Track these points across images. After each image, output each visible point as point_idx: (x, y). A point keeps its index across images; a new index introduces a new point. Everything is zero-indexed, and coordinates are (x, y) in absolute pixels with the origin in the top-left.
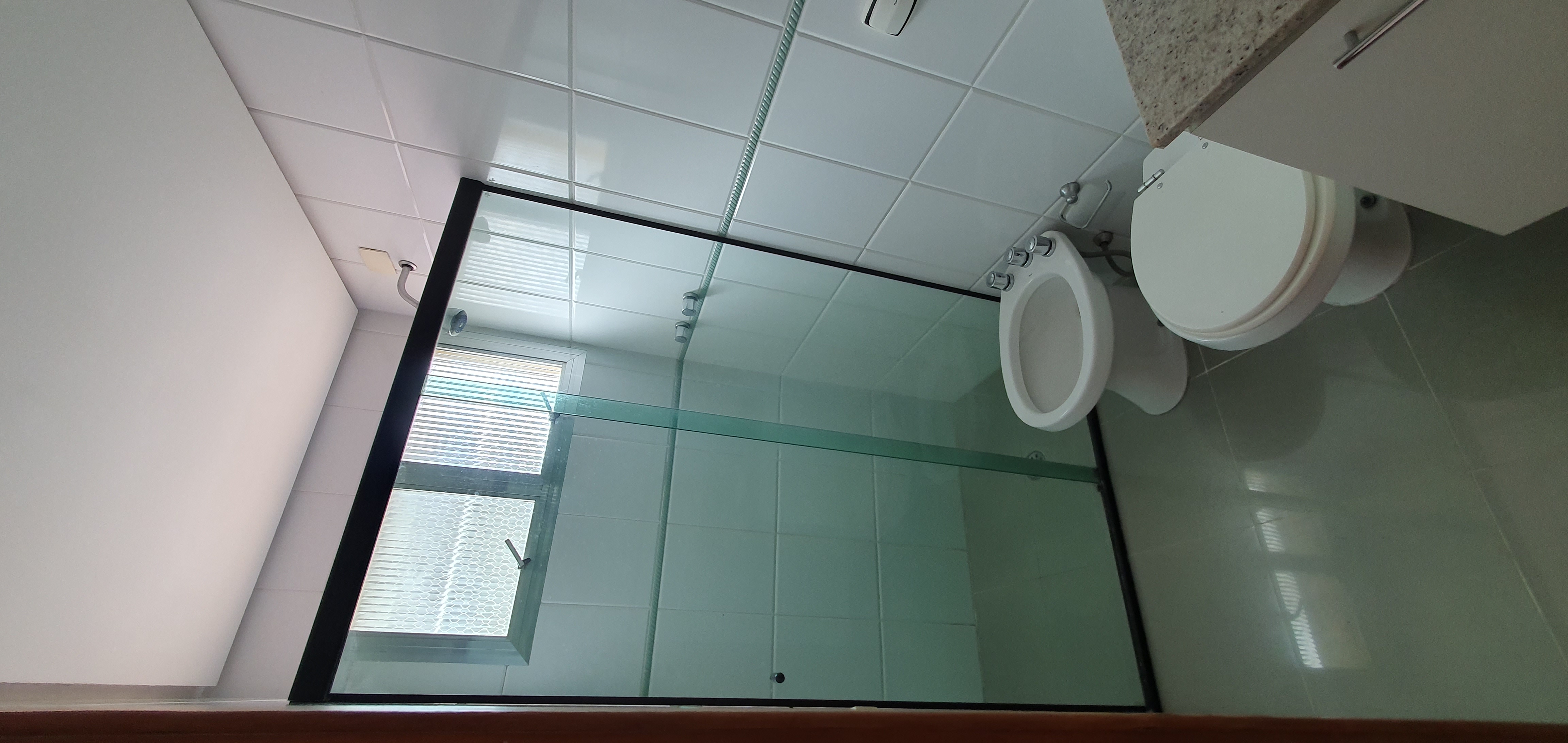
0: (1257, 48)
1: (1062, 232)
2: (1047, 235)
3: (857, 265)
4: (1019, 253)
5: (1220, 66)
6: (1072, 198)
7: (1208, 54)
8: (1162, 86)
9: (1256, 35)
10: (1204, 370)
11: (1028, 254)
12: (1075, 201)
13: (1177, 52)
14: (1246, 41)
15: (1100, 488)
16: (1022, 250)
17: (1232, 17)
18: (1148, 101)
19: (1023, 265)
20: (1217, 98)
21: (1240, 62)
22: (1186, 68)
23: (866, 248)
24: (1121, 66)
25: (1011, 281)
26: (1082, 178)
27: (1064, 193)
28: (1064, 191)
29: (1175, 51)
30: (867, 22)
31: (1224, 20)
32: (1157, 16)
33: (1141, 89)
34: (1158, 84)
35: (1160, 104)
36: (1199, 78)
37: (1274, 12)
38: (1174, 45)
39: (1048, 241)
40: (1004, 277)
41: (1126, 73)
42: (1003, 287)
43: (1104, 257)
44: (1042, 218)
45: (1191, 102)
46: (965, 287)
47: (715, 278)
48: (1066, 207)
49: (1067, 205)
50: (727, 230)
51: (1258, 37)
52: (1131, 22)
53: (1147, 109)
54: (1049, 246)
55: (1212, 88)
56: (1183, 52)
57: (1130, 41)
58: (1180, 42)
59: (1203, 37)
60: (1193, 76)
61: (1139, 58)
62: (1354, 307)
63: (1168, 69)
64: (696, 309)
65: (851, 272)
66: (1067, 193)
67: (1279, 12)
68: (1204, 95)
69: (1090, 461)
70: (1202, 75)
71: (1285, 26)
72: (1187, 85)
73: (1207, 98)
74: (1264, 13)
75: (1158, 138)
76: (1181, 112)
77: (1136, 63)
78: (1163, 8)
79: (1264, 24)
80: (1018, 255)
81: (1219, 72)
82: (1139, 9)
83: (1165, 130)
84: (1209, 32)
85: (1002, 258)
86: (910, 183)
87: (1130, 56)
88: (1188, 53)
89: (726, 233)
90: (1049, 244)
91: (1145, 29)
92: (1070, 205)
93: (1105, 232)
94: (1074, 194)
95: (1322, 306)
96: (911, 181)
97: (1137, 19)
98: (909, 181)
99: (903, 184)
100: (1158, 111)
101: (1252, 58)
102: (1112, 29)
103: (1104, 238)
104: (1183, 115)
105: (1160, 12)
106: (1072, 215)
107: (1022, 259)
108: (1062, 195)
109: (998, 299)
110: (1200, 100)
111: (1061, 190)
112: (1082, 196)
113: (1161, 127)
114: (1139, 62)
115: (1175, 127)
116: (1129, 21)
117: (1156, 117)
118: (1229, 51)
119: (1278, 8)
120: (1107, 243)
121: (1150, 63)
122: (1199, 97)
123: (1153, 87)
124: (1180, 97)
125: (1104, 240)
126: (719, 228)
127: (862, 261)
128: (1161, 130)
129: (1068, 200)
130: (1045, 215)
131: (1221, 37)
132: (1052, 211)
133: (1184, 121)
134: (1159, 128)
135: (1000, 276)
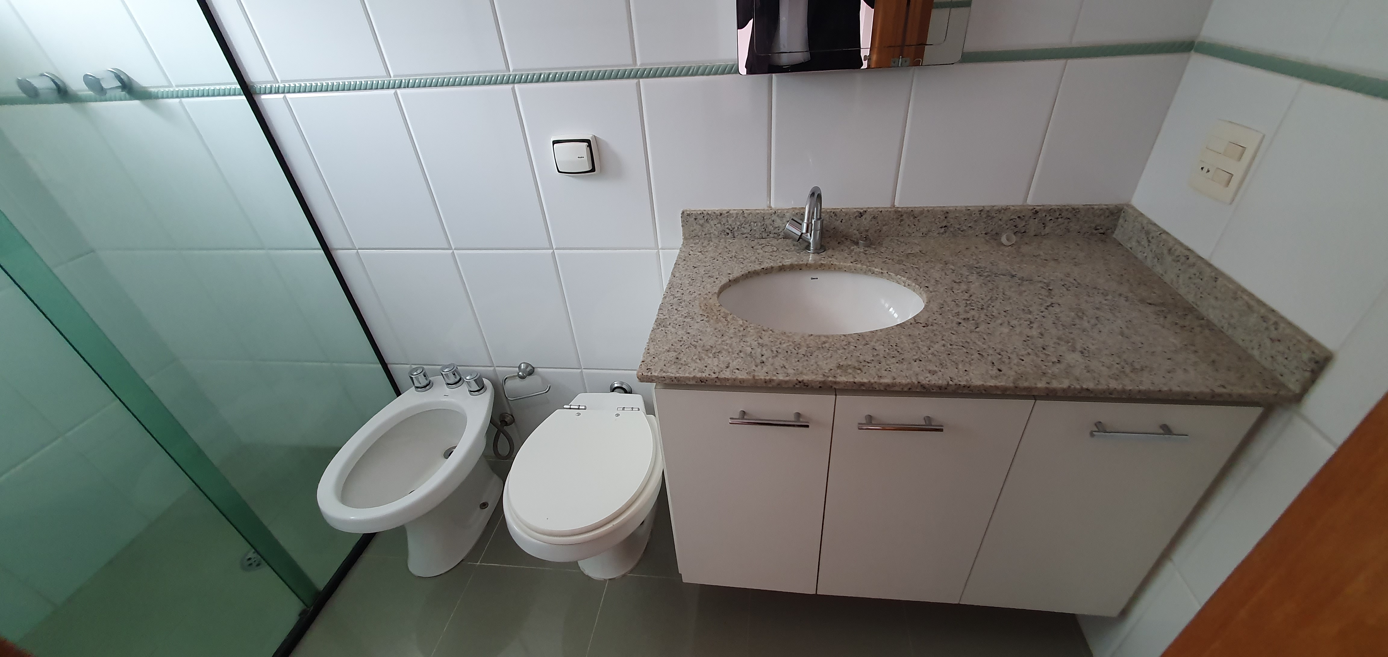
0: (719, 377)
1: (494, 389)
2: (486, 381)
3: (333, 253)
4: (456, 374)
5: (697, 369)
6: (523, 375)
7: (696, 358)
8: (665, 352)
9: (721, 371)
10: (477, 562)
11: (460, 379)
12: (522, 378)
13: (683, 344)
14: (716, 370)
15: (302, 614)
16: (459, 375)
17: (718, 354)
18: (652, 351)
19: (448, 384)
20: (683, 383)
21: (708, 376)
22: (682, 355)
23: (359, 250)
24: (651, 324)
25: (428, 387)
26: (539, 370)
27: (522, 367)
28: (523, 366)
29: (682, 342)
30: (554, 142)
31: (713, 352)
32: (685, 320)
33: (653, 343)
34: (663, 348)
35: (657, 358)
36: (685, 365)
37: (735, 369)
38: (684, 339)
39: (482, 386)
40: (427, 379)
41: (651, 329)
42: (419, 385)
43: (497, 430)
44: (492, 368)
45: (673, 372)
46: (388, 358)
47: (181, 102)
48: (514, 376)
49: (516, 376)
50: (265, 93)
51: (722, 373)
52: (672, 310)
53: (649, 354)
54: (479, 389)
55: (687, 375)
56: (686, 347)
57: (665, 317)
58: (688, 341)
59: (699, 349)
60: (682, 362)
61: (663, 328)
62: (589, 578)
63: (673, 347)
64: (108, 95)
65: (322, 252)
66: (523, 369)
67: (737, 371)
68: (681, 374)
69: (321, 582)
70: (687, 365)
71: (735, 380)
72: (677, 363)
73: (681, 377)
74: (730, 365)
75: (643, 373)
76: (664, 372)
77: (660, 329)
78: (691, 319)
79: (728, 370)
80: (454, 374)
81: (695, 371)
82: (679, 309)
83: (650, 373)
84: (703, 350)
85: (440, 367)
86: (451, 251)
87: (660, 323)
88: (687, 349)
89: (260, 94)
90: (481, 387)
91: (676, 320)
92: (517, 377)
93: (512, 416)
94: (527, 373)
95: (575, 564)
96: (453, 252)
97: (676, 311)
98: (452, 249)
99: (447, 246)
100: (653, 361)
101: (712, 379)
102: (661, 303)
103: (508, 419)
104: (664, 374)
105: (688, 320)
106: (511, 385)
107: (452, 380)
108: (520, 367)
109: (398, 393)
110: (678, 375)
111: (522, 363)
112: (529, 379)
113: (649, 370)
114: (662, 330)
115: (655, 376)
116: (671, 309)
117: (650, 362)
118: (706, 367)
119: (738, 369)
120: (507, 424)
121: (667, 335)
122: (678, 373)
123: (659, 348)
124: (669, 365)
125: (506, 420)
126: (260, 83)
127: (341, 256)
128: (648, 371)
129: (520, 373)
130: (497, 368)
131: (707, 357)
132: (503, 371)
133: (661, 377)
134: (647, 369)
135: (425, 376)
